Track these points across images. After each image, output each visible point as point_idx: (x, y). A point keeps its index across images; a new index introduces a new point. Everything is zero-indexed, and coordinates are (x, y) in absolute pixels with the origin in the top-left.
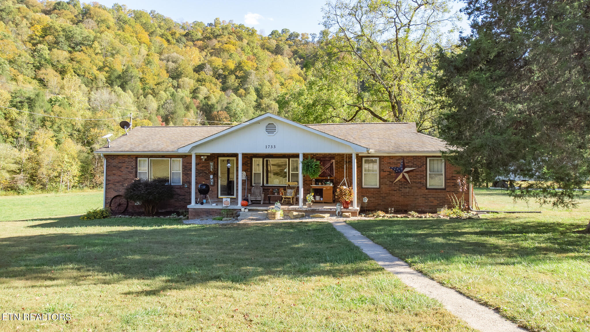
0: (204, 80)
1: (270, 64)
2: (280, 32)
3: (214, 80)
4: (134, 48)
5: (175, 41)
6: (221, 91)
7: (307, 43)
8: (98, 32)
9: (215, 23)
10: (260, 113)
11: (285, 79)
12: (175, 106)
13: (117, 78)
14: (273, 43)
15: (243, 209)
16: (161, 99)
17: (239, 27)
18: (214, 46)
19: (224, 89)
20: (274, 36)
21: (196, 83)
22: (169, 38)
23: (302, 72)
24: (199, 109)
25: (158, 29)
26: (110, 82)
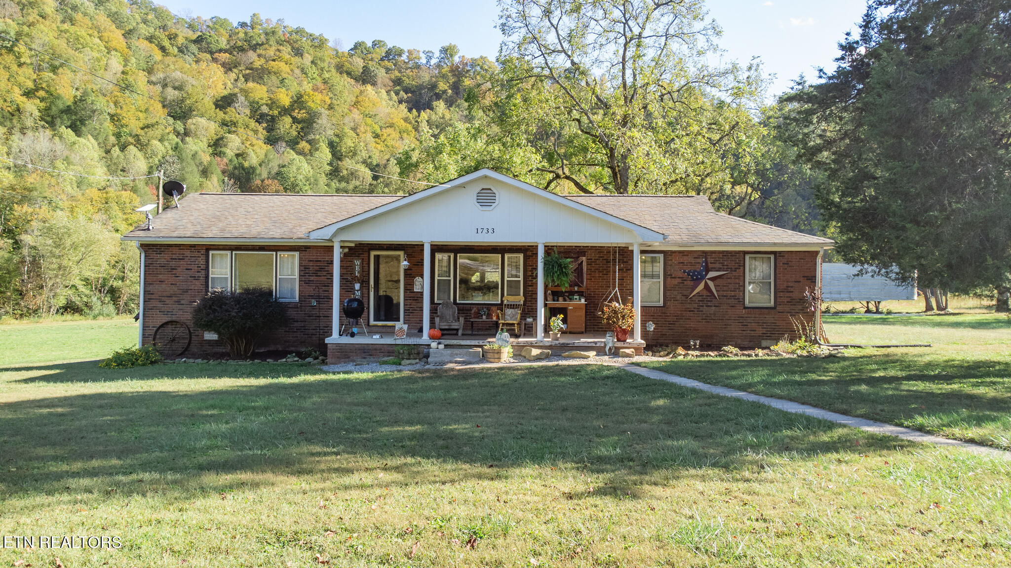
0: (235, 124)
1: (354, 99)
2: (369, 44)
3: (253, 124)
4: (97, 58)
5: (176, 50)
6: (265, 143)
7: (418, 67)
8: (24, 24)
9: (252, 21)
10: (337, 185)
11: (381, 128)
12: (183, 169)
13: (62, 112)
14: (358, 63)
15: (434, 345)
16: (154, 154)
17: (296, 33)
18: (251, 63)
19: (272, 140)
20: (359, 51)
21: (220, 129)
22: (164, 44)
23: (411, 116)
24: (226, 174)
25: (142, 25)
26: (49, 119)
